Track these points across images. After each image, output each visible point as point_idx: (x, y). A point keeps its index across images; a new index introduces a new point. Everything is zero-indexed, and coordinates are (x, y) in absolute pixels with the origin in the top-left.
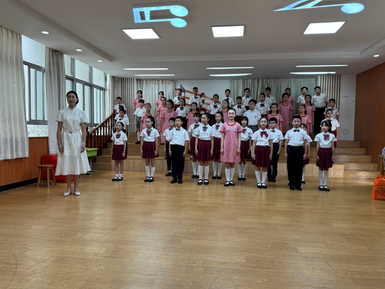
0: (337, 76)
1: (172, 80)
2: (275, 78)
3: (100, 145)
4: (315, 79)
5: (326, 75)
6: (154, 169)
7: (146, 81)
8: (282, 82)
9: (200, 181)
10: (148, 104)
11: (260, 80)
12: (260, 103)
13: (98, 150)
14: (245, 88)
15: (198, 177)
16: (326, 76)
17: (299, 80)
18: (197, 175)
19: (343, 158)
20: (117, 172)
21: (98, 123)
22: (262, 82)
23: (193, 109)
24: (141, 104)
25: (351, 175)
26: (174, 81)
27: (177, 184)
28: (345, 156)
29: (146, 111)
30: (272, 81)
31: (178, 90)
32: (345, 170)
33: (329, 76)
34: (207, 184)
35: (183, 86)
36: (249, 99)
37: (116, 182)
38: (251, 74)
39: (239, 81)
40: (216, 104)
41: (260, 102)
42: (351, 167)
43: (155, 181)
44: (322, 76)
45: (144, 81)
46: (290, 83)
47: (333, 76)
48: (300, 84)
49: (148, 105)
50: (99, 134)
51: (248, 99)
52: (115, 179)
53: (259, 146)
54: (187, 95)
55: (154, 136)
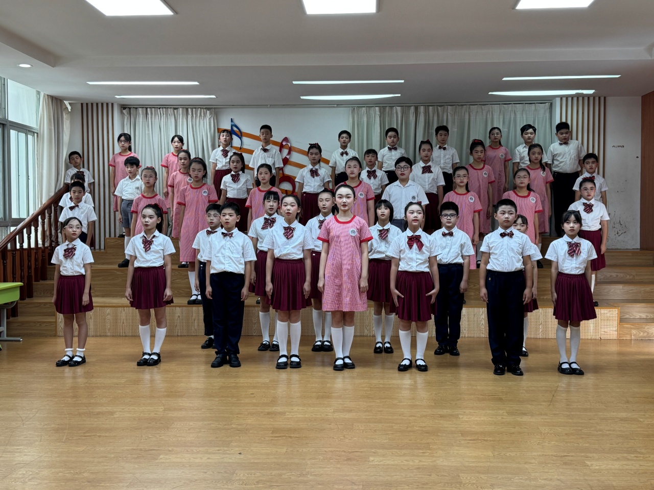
0: (597, 99)
1: (208, 109)
2: (456, 104)
3: (29, 273)
4: (547, 105)
5: (572, 97)
6: (162, 332)
7: (145, 109)
8: (471, 114)
9: (283, 360)
10: (148, 168)
11: (422, 109)
12: (422, 164)
13: (21, 287)
14: (387, 129)
15: (276, 348)
16: (572, 99)
17: (510, 109)
18: (274, 343)
19: (617, 291)
20: (69, 343)
21: (22, 217)
22: (426, 113)
23: (262, 182)
24: (133, 169)
25: (634, 332)
26: (214, 109)
27: (227, 368)
28: (620, 287)
29: (143, 187)
30: (449, 111)
31: (225, 134)
32: (622, 320)
33: (581, 99)
34: (297, 365)
35: (237, 122)
36: (396, 154)
37: (67, 369)
38: (400, 95)
39: (372, 111)
40: (317, 167)
41: (421, 161)
42: (635, 314)
43: (164, 362)
44: (564, 99)
45: (140, 109)
46: (490, 117)
47: (589, 98)
48: (512, 119)
49: (149, 173)
50: (25, 246)
51: (393, 152)
52: (64, 361)
53: (406, 272)
54: (248, 143)
55: (161, 252)
